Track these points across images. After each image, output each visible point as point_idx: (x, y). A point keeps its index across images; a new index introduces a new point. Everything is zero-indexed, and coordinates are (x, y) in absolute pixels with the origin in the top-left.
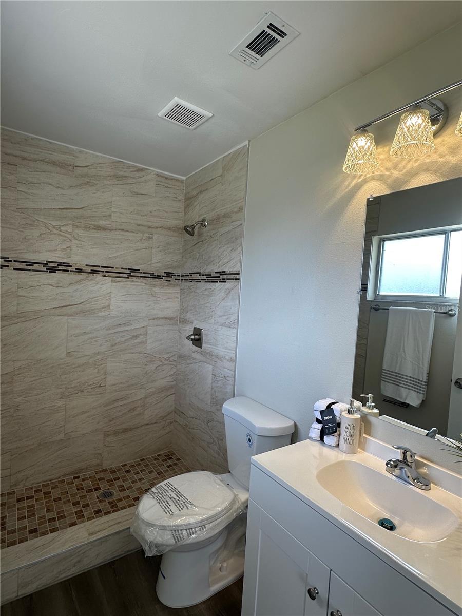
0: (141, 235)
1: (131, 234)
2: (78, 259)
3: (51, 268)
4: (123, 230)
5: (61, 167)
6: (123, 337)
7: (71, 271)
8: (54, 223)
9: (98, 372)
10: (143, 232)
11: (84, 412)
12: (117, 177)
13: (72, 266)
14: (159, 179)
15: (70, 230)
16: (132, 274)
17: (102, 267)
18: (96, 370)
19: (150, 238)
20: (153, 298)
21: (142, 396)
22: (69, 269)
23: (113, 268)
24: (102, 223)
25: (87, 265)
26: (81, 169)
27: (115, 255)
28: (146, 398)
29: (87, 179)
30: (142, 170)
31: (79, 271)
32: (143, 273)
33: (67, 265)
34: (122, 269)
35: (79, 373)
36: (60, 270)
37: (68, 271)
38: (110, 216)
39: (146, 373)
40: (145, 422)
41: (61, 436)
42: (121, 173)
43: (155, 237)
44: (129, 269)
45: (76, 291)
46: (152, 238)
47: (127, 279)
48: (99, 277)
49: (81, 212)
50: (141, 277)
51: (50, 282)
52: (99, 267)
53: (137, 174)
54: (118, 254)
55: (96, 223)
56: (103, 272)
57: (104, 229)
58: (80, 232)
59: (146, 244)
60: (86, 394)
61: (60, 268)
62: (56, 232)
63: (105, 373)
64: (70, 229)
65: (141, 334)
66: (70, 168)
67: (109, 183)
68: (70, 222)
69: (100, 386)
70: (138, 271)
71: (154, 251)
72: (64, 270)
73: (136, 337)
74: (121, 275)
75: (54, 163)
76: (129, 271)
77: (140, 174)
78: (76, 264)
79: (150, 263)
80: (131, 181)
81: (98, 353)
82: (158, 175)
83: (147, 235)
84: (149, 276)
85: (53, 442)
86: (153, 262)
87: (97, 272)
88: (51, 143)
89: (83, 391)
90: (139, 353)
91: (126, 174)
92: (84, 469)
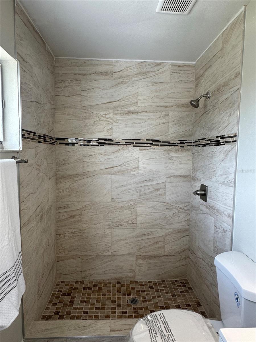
0: (160, 113)
1: (152, 114)
2: (117, 136)
3: (101, 143)
4: (146, 112)
5: (105, 75)
6: (148, 189)
7: (113, 144)
8: (102, 113)
9: (131, 213)
10: (161, 111)
11: (122, 240)
12: (141, 74)
13: (113, 141)
14: (173, 68)
15: (112, 117)
16: (154, 143)
17: (132, 140)
18: (130, 212)
19: (167, 115)
20: (171, 161)
21: (163, 234)
22: (112, 143)
23: (140, 140)
24: (132, 109)
25: (122, 140)
26: (117, 73)
27: (142, 130)
28: (166, 235)
29: (121, 80)
30: (159, 64)
31: (118, 143)
32: (162, 142)
33: (110, 140)
34: (146, 140)
35: (119, 213)
36: (106, 144)
37: (111, 144)
38: (137, 102)
39: (166, 217)
40: (166, 254)
41: (109, 253)
42: (145, 70)
43: (171, 114)
44: (151, 140)
45: (116, 157)
46: (168, 115)
47: (150, 148)
48: (130, 147)
49: (118, 103)
50: (160, 145)
51: (101, 152)
52: (130, 140)
53: (156, 68)
54: (144, 129)
55: (128, 109)
56: (133, 143)
57: (133, 113)
58: (117, 117)
59: (164, 120)
60: (124, 227)
61: (106, 142)
62: (103, 119)
63: (136, 215)
64: (111, 116)
65: (161, 188)
66: (111, 74)
67: (136, 79)
68: (111, 111)
69: (133, 223)
70: (158, 141)
71: (170, 124)
72: (108, 144)
73: (157, 190)
74: (146, 145)
75: (101, 74)
76: (151, 142)
77: (159, 67)
78: (116, 139)
79: (167, 134)
80: (151, 74)
81: (131, 200)
82: (172, 65)
83: (165, 113)
84: (167, 144)
85: (104, 256)
86: (169, 133)
87: (129, 144)
88: (98, 60)
89: (122, 225)
90: (160, 202)
91: (147, 70)
92: (123, 278)
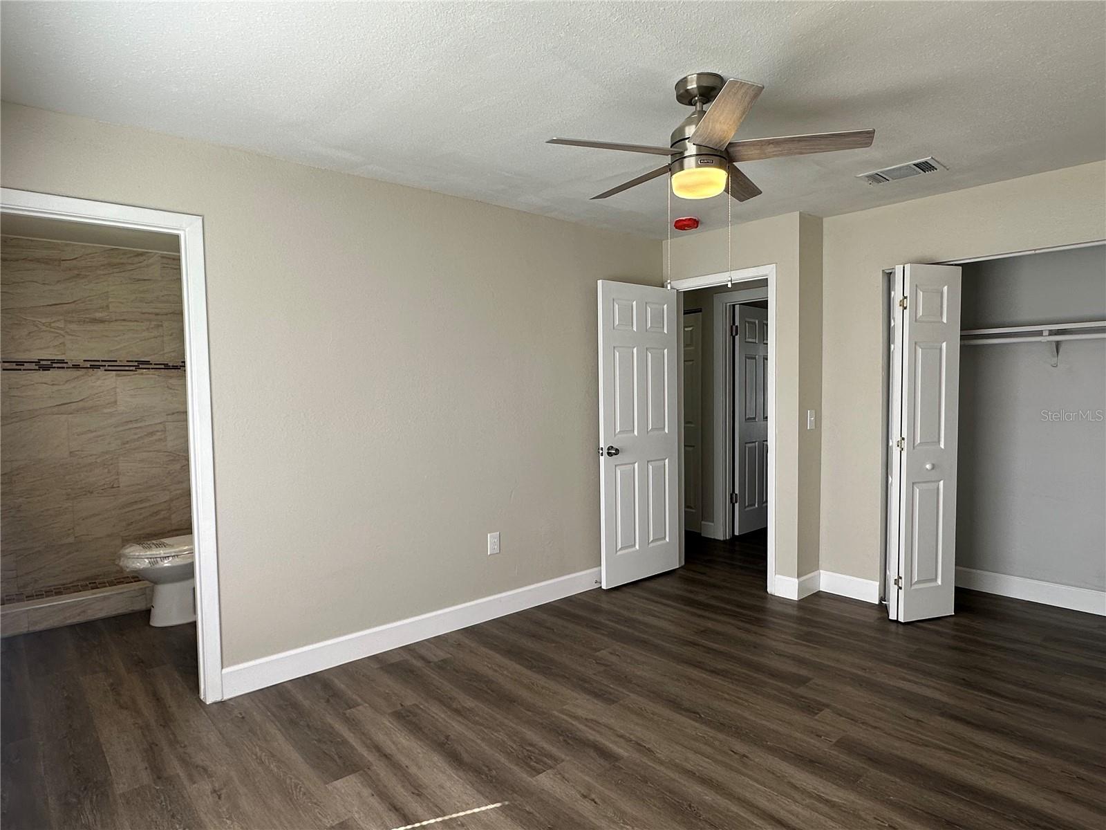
0: (148, 323)
1: (135, 323)
2: (75, 354)
3: (43, 366)
4: (124, 320)
5: (47, 263)
6: (135, 434)
7: (67, 368)
8: (44, 321)
9: (109, 472)
10: (150, 321)
11: (94, 515)
12: (111, 265)
13: (67, 363)
14: (165, 261)
15: (62, 326)
16: (141, 366)
17: (102, 361)
18: (106, 470)
19: (158, 326)
20: (171, 391)
21: (167, 498)
22: (65, 365)
23: (116, 361)
24: (98, 315)
25: (85, 361)
26: (68, 262)
27: (118, 347)
28: (172, 500)
29: (76, 272)
30: (142, 254)
31: (76, 367)
32: (155, 364)
33: (62, 362)
34: (128, 361)
35: (86, 474)
36: (55, 367)
37: (63, 368)
38: (107, 306)
39: (169, 473)
40: (174, 528)
41: (71, 540)
42: (118, 261)
43: (166, 324)
44: (136, 361)
45: (74, 387)
46: (162, 326)
47: (136, 372)
48: (100, 372)
49: (72, 306)
50: (152, 369)
51: (44, 380)
52: (99, 361)
53: (136, 260)
54: (122, 345)
55: (91, 316)
56: (105, 366)
57: (102, 321)
58: (74, 327)
59: (155, 333)
60: (97, 495)
61: (54, 365)
62: (44, 328)
63: (118, 474)
64: (61, 324)
65: (158, 431)
66: (56, 263)
67: (102, 272)
68: (61, 317)
69: (113, 487)
70: (147, 363)
71: (166, 339)
72: (58, 368)
73: (152, 434)
74: (127, 368)
75: (38, 260)
76: (136, 364)
77: (141, 258)
78: (72, 360)
79: (162, 353)
80: (130, 267)
81: (107, 453)
82: (163, 257)
83: (155, 323)
84: (163, 367)
85: (62, 545)
86: (165, 351)
87: (98, 367)
88: (32, 241)
89: (92, 493)
90: (158, 451)
91: (122, 261)
92: (101, 575)
